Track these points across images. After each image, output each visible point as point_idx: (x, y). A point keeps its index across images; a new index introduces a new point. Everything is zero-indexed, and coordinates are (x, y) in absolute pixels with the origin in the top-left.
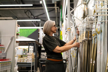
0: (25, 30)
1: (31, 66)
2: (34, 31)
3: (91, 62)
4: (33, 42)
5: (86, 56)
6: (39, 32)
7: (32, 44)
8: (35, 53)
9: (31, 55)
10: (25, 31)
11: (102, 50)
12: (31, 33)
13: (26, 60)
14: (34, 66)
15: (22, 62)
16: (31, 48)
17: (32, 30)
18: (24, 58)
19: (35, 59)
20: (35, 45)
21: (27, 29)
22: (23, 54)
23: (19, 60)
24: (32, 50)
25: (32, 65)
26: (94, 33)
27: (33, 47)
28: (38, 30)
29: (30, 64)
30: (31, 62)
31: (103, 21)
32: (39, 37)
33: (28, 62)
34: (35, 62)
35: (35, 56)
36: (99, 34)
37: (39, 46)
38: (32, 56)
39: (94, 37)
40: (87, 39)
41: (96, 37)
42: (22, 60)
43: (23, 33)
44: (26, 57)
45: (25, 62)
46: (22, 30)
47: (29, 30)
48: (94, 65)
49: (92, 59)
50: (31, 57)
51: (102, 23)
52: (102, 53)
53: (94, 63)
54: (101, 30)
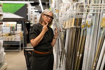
0: (12, 4)
1: (20, 45)
2: (22, 6)
3: (78, 55)
4: (21, 20)
5: (73, 44)
6: (27, 8)
7: (20, 21)
8: (23, 31)
9: (19, 34)
10: (12, 6)
11: (90, 46)
12: (19, 8)
13: (14, 38)
14: (23, 44)
15: (10, 40)
16: (19, 26)
17: (20, 5)
18: (12, 37)
19: (23, 37)
20: (23, 23)
21: (14, 4)
22: (11, 32)
23: (7, 39)
24: (20, 28)
25: (20, 43)
26: (84, 24)
27: (21, 25)
28: (26, 5)
29: (19, 42)
30: (19, 40)
31: (95, 12)
32: (27, 12)
33: (16, 41)
34: (23, 40)
35: (24, 34)
36: (89, 28)
37: (28, 23)
38: (21, 35)
39: (83, 28)
40: (76, 27)
41: (85, 30)
42: (10, 39)
43: (10, 8)
44: (14, 36)
45: (13, 40)
46: (8, 4)
47: (16, 5)
48: (80, 58)
49: (78, 52)
50: (19, 36)
51: (93, 14)
52: (90, 48)
53: (81, 56)
54: (92, 23)
